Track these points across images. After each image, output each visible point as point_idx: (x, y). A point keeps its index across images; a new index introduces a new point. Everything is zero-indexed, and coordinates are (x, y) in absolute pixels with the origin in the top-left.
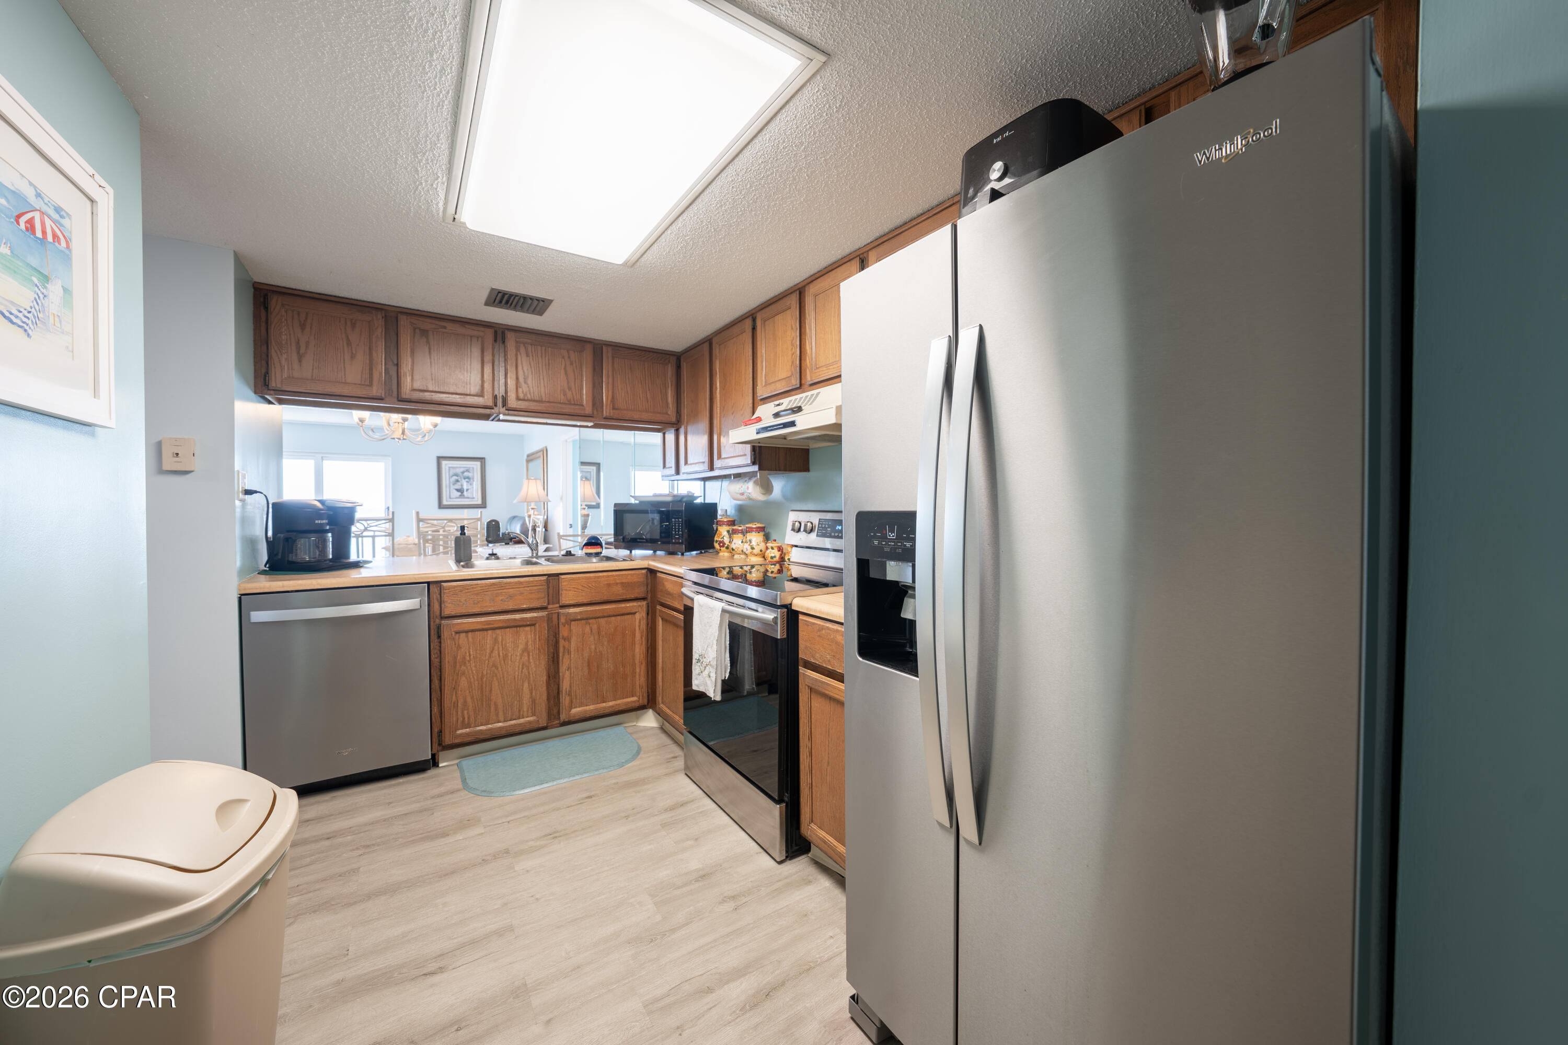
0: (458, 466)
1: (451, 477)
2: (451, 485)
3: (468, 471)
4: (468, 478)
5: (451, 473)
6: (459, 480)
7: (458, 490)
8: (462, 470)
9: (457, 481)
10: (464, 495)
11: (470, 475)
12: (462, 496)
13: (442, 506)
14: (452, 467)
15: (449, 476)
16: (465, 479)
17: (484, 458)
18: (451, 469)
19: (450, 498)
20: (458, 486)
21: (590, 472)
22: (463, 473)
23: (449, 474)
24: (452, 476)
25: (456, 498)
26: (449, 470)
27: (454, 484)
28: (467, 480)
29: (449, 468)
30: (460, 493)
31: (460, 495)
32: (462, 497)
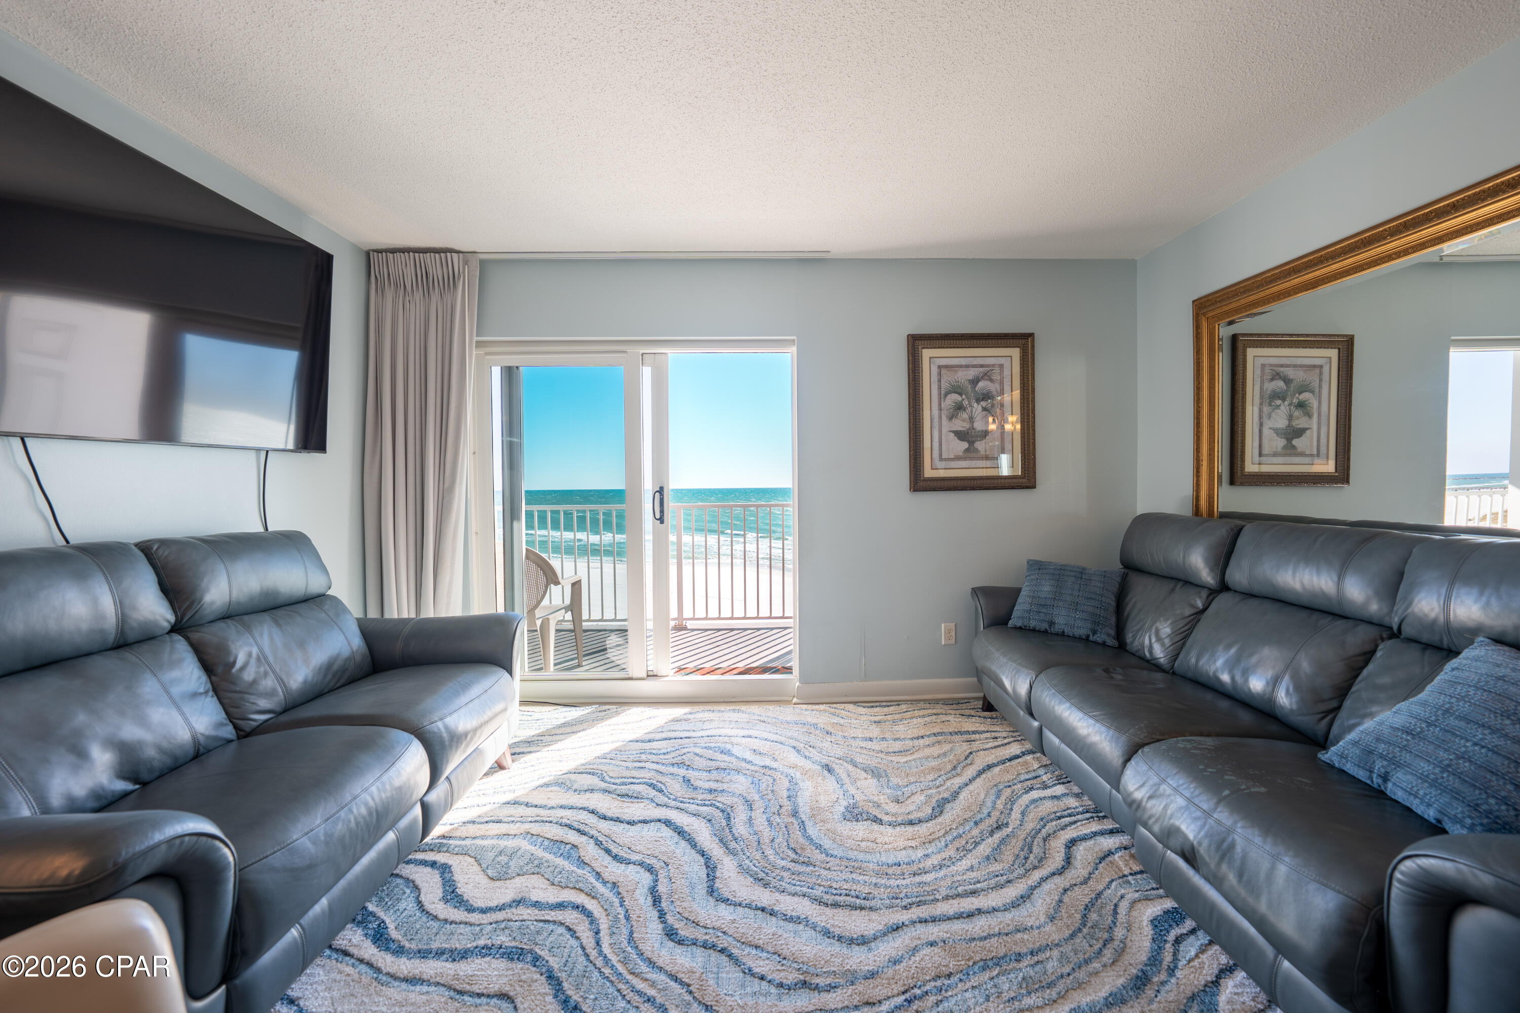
0: (963, 362)
1: (942, 396)
2: (944, 418)
3: (987, 376)
4: (986, 396)
5: (945, 385)
6: (966, 403)
7: (961, 435)
8: (972, 373)
9: (959, 407)
10: (977, 451)
11: (993, 387)
12: (970, 453)
13: (921, 484)
14: (947, 367)
15: (940, 394)
16: (978, 401)
17: (1031, 335)
18: (943, 371)
19: (941, 459)
20: (960, 424)
21: (1321, 367)
22: (975, 382)
23: (940, 388)
24: (946, 395)
25: (957, 458)
26: (940, 374)
27: (951, 418)
28: (983, 404)
29: (940, 367)
30: (965, 445)
31: (967, 450)
32: (972, 455)
